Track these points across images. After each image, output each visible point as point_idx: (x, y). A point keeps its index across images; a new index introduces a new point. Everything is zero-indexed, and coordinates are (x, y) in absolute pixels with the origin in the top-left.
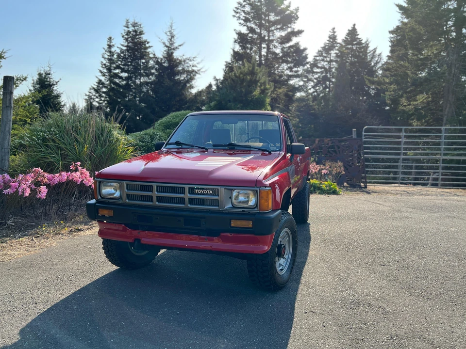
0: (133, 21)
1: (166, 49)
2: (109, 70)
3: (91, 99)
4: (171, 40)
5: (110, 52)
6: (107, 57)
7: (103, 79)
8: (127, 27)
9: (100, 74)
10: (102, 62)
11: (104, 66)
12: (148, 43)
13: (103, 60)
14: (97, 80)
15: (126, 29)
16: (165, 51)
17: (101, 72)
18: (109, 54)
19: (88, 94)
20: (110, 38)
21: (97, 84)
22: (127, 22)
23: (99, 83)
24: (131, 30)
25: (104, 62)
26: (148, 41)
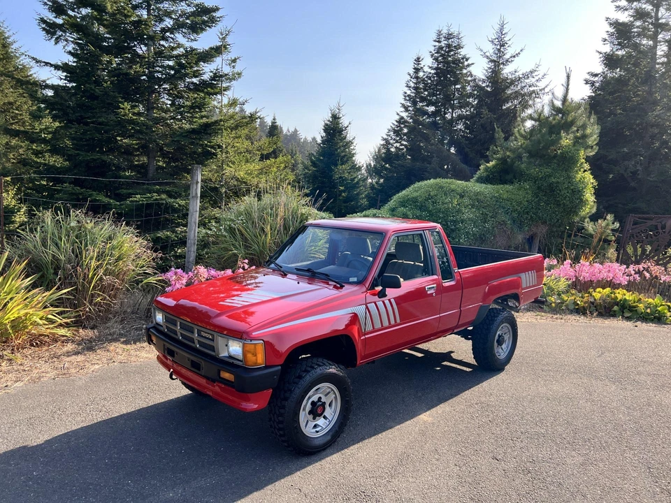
0: (446, 32)
1: (492, 65)
2: (415, 103)
3: (389, 144)
4: (499, 50)
5: (417, 78)
6: (412, 85)
7: (405, 115)
8: (439, 42)
9: (403, 109)
10: (406, 93)
11: (407, 98)
12: (467, 60)
13: (406, 89)
14: (397, 118)
15: (437, 44)
16: (490, 68)
17: (403, 106)
18: (414, 81)
19: (385, 137)
20: (418, 58)
21: (396, 123)
22: (439, 33)
23: (399, 122)
24: (443, 45)
25: (409, 92)
26: (467, 56)
